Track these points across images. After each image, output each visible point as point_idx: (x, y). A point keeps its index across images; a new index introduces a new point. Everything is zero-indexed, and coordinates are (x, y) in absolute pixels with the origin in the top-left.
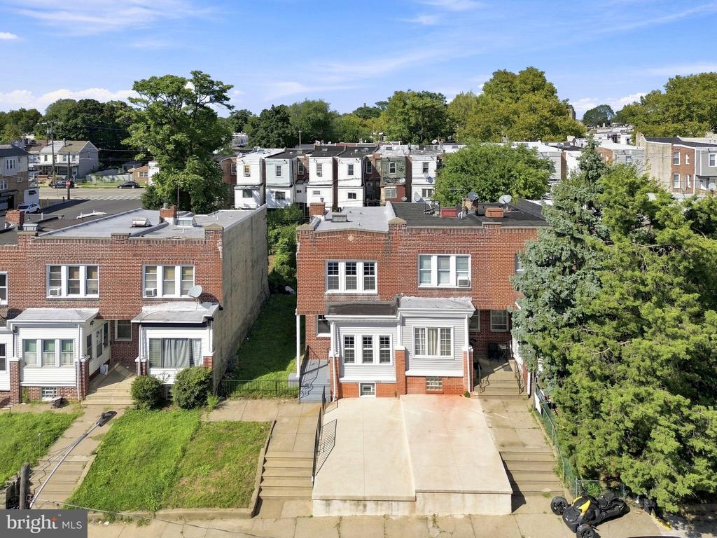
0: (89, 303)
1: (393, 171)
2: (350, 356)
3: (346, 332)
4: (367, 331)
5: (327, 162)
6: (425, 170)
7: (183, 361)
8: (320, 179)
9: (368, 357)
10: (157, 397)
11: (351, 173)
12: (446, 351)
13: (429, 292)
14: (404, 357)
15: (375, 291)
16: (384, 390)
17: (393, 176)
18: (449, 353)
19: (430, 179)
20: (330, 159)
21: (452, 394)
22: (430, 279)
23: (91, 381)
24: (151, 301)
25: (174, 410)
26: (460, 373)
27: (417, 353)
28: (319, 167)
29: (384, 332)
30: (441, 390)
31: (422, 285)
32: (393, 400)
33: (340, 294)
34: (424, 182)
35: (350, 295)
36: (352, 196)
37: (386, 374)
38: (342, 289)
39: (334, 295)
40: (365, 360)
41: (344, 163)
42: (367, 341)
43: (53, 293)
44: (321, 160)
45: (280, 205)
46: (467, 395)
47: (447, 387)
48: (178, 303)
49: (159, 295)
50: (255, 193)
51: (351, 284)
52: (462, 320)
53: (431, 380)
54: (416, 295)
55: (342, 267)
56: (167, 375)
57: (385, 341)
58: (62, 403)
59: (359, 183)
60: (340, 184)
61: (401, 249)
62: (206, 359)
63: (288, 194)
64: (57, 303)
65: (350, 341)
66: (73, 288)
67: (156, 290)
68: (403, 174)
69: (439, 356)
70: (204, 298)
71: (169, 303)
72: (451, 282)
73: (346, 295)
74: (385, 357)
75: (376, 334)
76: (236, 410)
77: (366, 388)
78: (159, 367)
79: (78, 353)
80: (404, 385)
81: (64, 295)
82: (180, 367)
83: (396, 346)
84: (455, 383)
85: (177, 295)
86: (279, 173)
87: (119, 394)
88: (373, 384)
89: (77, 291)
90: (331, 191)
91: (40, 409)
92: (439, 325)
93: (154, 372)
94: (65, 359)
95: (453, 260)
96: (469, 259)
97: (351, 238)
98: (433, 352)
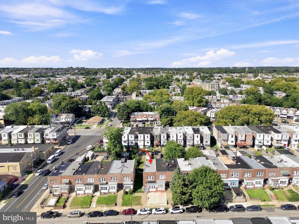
0: (116, 182)
1: (157, 137)
2: (150, 188)
5: (142, 135)
6: (164, 137)
8: (141, 139)
9: (152, 188)
10: (127, 193)
11: (148, 138)
13: (160, 180)
14: (157, 188)
15: (153, 180)
16: (154, 192)
18: (162, 187)
19: (165, 139)
20: (143, 135)
23: (118, 191)
24: (124, 181)
25: (129, 194)
26: (164, 190)
28: (141, 136)
31: (159, 179)
32: (155, 193)
34: (164, 140)
36: (148, 143)
37: (155, 190)
38: (149, 179)
41: (146, 136)
42: (152, 186)
45: (132, 144)
46: (165, 192)
47: (162, 191)
50: (126, 142)
51: (150, 179)
52: (164, 183)
53: (160, 190)
55: (149, 177)
56: (128, 190)
57: (154, 186)
58: (115, 194)
59: (149, 140)
60: (145, 140)
62: (132, 189)
63: (134, 142)
64: (112, 182)
65: (150, 186)
66: (114, 180)
68: (159, 138)
70: (132, 181)
72: (163, 178)
74: (154, 188)
75: (153, 185)
76: (136, 194)
77: (152, 191)
79: (116, 188)
80: (157, 191)
81: (113, 181)
83: (156, 186)
86: (131, 138)
87: (122, 192)
90: (143, 141)
91: (112, 195)
92: (161, 184)
93: (126, 190)
94: (115, 189)
95: (163, 176)
96: (165, 176)
97: (150, 173)
98: (160, 187)
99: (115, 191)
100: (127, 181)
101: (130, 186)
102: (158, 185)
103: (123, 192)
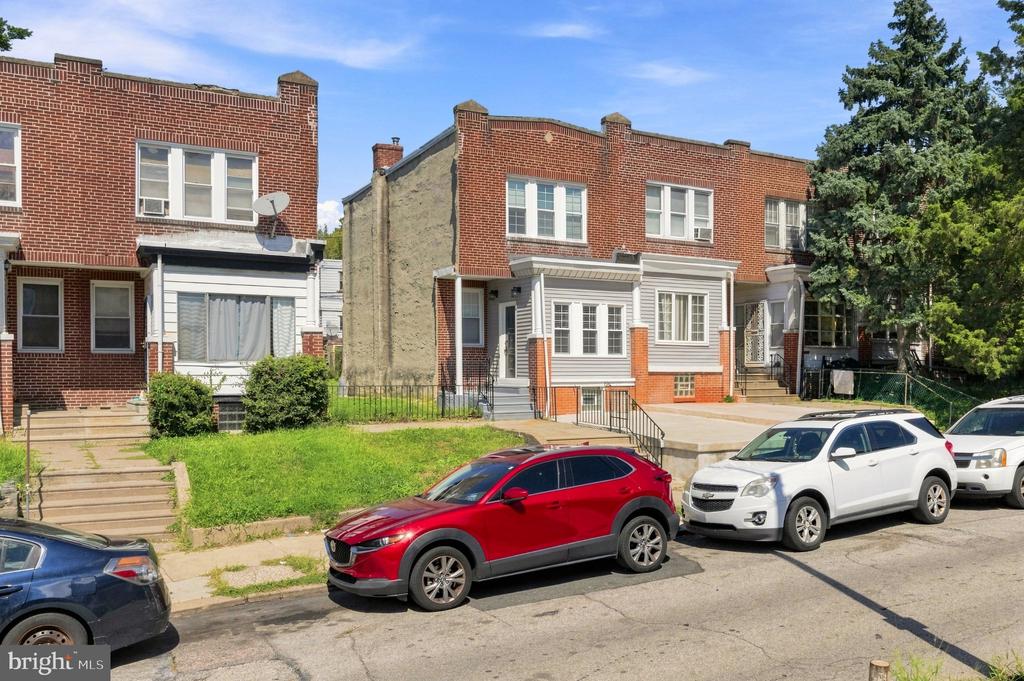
2: (562, 341)
3: (558, 296)
4: (587, 297)
7: (253, 350)
9: (590, 345)
12: (699, 335)
13: (661, 246)
15: (584, 240)
18: (701, 337)
21: (706, 401)
22: (659, 226)
26: (719, 369)
29: (614, 298)
30: (694, 396)
31: (650, 235)
33: (530, 241)
35: (547, 242)
37: (616, 372)
38: (532, 232)
39: (521, 241)
40: (585, 349)
42: (589, 311)
46: (729, 400)
47: (700, 391)
48: (221, 233)
49: (176, 212)
51: (547, 226)
52: (718, 283)
53: (681, 380)
54: (644, 251)
55: (531, 191)
56: (220, 376)
57: (613, 315)
61: (623, 170)
62: (309, 338)
65: (562, 314)
67: (167, 204)
69: (690, 341)
71: (202, 233)
72: (690, 232)
73: (540, 242)
74: (615, 344)
75: (601, 303)
77: (589, 398)
78: (196, 359)
80: (645, 390)
82: (247, 359)
83: (631, 322)
84: (713, 383)
85: (218, 216)
88: (599, 389)
92: (691, 288)
95: (690, 196)
96: (711, 198)
97: (549, 138)
98: (682, 335)
100: (208, 227)
101: (272, 298)
102: (661, 296)
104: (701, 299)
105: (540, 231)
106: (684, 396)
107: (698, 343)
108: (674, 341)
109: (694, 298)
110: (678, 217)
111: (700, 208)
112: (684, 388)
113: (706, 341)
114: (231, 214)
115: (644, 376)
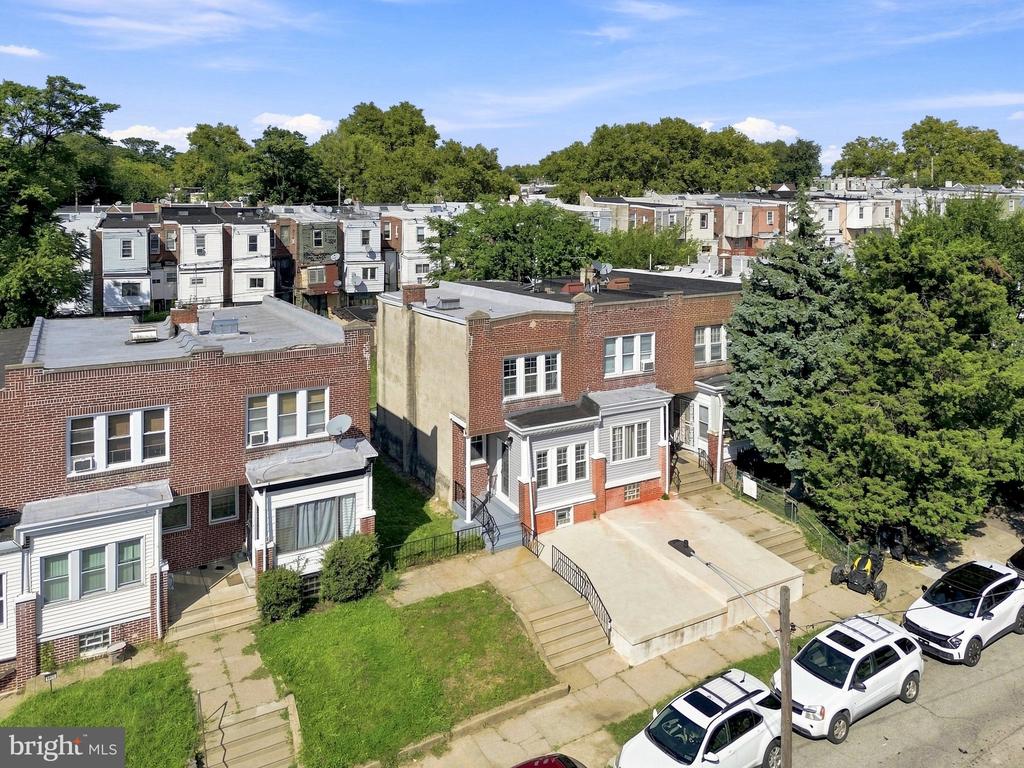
0: (150, 473)
1: (318, 243)
2: (542, 478)
3: (539, 447)
4: (560, 442)
5: (213, 234)
6: (365, 241)
7: (328, 533)
8: (202, 259)
9: (562, 475)
10: (306, 596)
11: (253, 247)
12: (642, 452)
13: (615, 383)
14: (601, 466)
15: (558, 390)
16: (589, 512)
17: (320, 250)
18: (644, 453)
19: (372, 254)
20: (219, 227)
21: (649, 500)
22: (614, 367)
23: (174, 602)
24: (262, 451)
25: (329, 608)
26: (657, 473)
27: (614, 459)
28: (200, 240)
29: (579, 439)
30: (639, 498)
31: (608, 376)
32: (592, 522)
33: (520, 401)
34: (364, 258)
35: (532, 399)
36: (257, 283)
37: (583, 492)
38: (521, 393)
39: (513, 402)
40: (559, 480)
41: (241, 235)
42: (561, 455)
43: (80, 466)
44: (202, 229)
45: (132, 305)
46: (666, 497)
47: (646, 494)
48: (303, 448)
49: (273, 440)
51: (531, 385)
52: (657, 411)
53: (629, 488)
54: (603, 389)
55: (520, 363)
57: (580, 449)
58: (129, 651)
59: (267, 263)
60: (235, 266)
61: (587, 334)
62: (365, 522)
63: (145, 285)
64: (90, 483)
65: (543, 458)
66: (117, 451)
67: (267, 433)
68: (331, 248)
69: (636, 458)
70: (345, 434)
71: (290, 450)
72: (636, 368)
73: (526, 400)
74: (580, 471)
75: (571, 444)
77: (562, 515)
78: (288, 551)
79: (151, 560)
80: (603, 502)
81: (102, 467)
82: (322, 543)
83: (592, 455)
84: (652, 485)
85: (301, 434)
86: (126, 251)
88: (569, 509)
89: (126, 456)
90: (219, 277)
91: (97, 671)
92: (636, 420)
93: (283, 560)
94: (127, 573)
95: (637, 340)
96: (653, 338)
97: (533, 324)
98: (630, 454)
99: (136, 602)
100: (294, 444)
101: (339, 497)
102: (614, 430)
103: (253, 602)
104: (645, 424)
105: (527, 390)
106: (631, 499)
107: (642, 457)
108: (624, 460)
109: (639, 425)
110: (627, 356)
111: (645, 346)
112: (633, 494)
113: (648, 455)
114: (309, 430)
115: (602, 493)
